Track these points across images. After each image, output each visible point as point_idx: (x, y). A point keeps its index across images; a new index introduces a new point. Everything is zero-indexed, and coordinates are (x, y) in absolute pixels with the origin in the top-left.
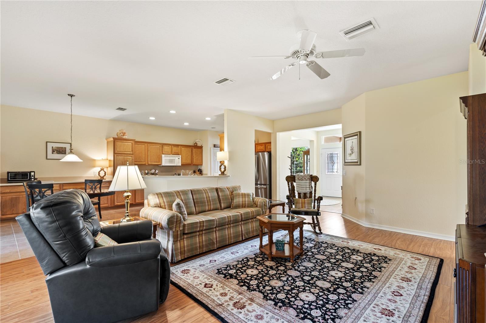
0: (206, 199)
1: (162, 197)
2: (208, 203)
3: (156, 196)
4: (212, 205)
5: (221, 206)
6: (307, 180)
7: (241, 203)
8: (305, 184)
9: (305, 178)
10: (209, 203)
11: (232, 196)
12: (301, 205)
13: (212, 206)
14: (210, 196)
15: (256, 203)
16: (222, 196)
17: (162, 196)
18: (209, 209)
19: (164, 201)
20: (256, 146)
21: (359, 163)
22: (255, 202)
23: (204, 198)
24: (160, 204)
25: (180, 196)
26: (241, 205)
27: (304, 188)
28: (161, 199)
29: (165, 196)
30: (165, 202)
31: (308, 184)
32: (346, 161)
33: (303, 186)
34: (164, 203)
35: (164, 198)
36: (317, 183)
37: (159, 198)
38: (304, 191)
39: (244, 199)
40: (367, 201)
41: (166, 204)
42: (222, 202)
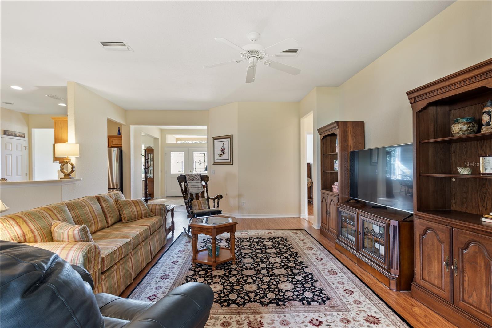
0: (91, 216)
1: (26, 223)
2: (94, 220)
3: (12, 222)
4: (99, 222)
5: (107, 222)
6: (198, 180)
7: (136, 213)
8: (197, 184)
9: (196, 178)
10: (96, 221)
11: (118, 205)
12: (198, 206)
13: (99, 224)
14: (94, 209)
15: (153, 211)
16: (108, 207)
17: (25, 221)
18: (96, 229)
19: (31, 230)
20: (109, 138)
21: (231, 163)
22: (152, 209)
23: (87, 214)
24: (24, 235)
25: (56, 215)
26: (137, 216)
27: (197, 189)
28: (24, 226)
29: (32, 220)
30: (35, 230)
31: (200, 184)
32: (215, 161)
33: (195, 187)
34: (33, 232)
35: (30, 224)
36: (208, 182)
37: (19, 225)
38: (197, 192)
39: (138, 208)
40: (240, 196)
41: (36, 233)
42: (108, 216)
